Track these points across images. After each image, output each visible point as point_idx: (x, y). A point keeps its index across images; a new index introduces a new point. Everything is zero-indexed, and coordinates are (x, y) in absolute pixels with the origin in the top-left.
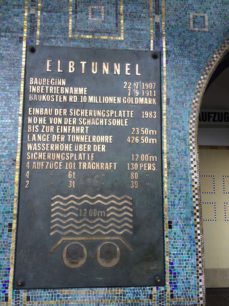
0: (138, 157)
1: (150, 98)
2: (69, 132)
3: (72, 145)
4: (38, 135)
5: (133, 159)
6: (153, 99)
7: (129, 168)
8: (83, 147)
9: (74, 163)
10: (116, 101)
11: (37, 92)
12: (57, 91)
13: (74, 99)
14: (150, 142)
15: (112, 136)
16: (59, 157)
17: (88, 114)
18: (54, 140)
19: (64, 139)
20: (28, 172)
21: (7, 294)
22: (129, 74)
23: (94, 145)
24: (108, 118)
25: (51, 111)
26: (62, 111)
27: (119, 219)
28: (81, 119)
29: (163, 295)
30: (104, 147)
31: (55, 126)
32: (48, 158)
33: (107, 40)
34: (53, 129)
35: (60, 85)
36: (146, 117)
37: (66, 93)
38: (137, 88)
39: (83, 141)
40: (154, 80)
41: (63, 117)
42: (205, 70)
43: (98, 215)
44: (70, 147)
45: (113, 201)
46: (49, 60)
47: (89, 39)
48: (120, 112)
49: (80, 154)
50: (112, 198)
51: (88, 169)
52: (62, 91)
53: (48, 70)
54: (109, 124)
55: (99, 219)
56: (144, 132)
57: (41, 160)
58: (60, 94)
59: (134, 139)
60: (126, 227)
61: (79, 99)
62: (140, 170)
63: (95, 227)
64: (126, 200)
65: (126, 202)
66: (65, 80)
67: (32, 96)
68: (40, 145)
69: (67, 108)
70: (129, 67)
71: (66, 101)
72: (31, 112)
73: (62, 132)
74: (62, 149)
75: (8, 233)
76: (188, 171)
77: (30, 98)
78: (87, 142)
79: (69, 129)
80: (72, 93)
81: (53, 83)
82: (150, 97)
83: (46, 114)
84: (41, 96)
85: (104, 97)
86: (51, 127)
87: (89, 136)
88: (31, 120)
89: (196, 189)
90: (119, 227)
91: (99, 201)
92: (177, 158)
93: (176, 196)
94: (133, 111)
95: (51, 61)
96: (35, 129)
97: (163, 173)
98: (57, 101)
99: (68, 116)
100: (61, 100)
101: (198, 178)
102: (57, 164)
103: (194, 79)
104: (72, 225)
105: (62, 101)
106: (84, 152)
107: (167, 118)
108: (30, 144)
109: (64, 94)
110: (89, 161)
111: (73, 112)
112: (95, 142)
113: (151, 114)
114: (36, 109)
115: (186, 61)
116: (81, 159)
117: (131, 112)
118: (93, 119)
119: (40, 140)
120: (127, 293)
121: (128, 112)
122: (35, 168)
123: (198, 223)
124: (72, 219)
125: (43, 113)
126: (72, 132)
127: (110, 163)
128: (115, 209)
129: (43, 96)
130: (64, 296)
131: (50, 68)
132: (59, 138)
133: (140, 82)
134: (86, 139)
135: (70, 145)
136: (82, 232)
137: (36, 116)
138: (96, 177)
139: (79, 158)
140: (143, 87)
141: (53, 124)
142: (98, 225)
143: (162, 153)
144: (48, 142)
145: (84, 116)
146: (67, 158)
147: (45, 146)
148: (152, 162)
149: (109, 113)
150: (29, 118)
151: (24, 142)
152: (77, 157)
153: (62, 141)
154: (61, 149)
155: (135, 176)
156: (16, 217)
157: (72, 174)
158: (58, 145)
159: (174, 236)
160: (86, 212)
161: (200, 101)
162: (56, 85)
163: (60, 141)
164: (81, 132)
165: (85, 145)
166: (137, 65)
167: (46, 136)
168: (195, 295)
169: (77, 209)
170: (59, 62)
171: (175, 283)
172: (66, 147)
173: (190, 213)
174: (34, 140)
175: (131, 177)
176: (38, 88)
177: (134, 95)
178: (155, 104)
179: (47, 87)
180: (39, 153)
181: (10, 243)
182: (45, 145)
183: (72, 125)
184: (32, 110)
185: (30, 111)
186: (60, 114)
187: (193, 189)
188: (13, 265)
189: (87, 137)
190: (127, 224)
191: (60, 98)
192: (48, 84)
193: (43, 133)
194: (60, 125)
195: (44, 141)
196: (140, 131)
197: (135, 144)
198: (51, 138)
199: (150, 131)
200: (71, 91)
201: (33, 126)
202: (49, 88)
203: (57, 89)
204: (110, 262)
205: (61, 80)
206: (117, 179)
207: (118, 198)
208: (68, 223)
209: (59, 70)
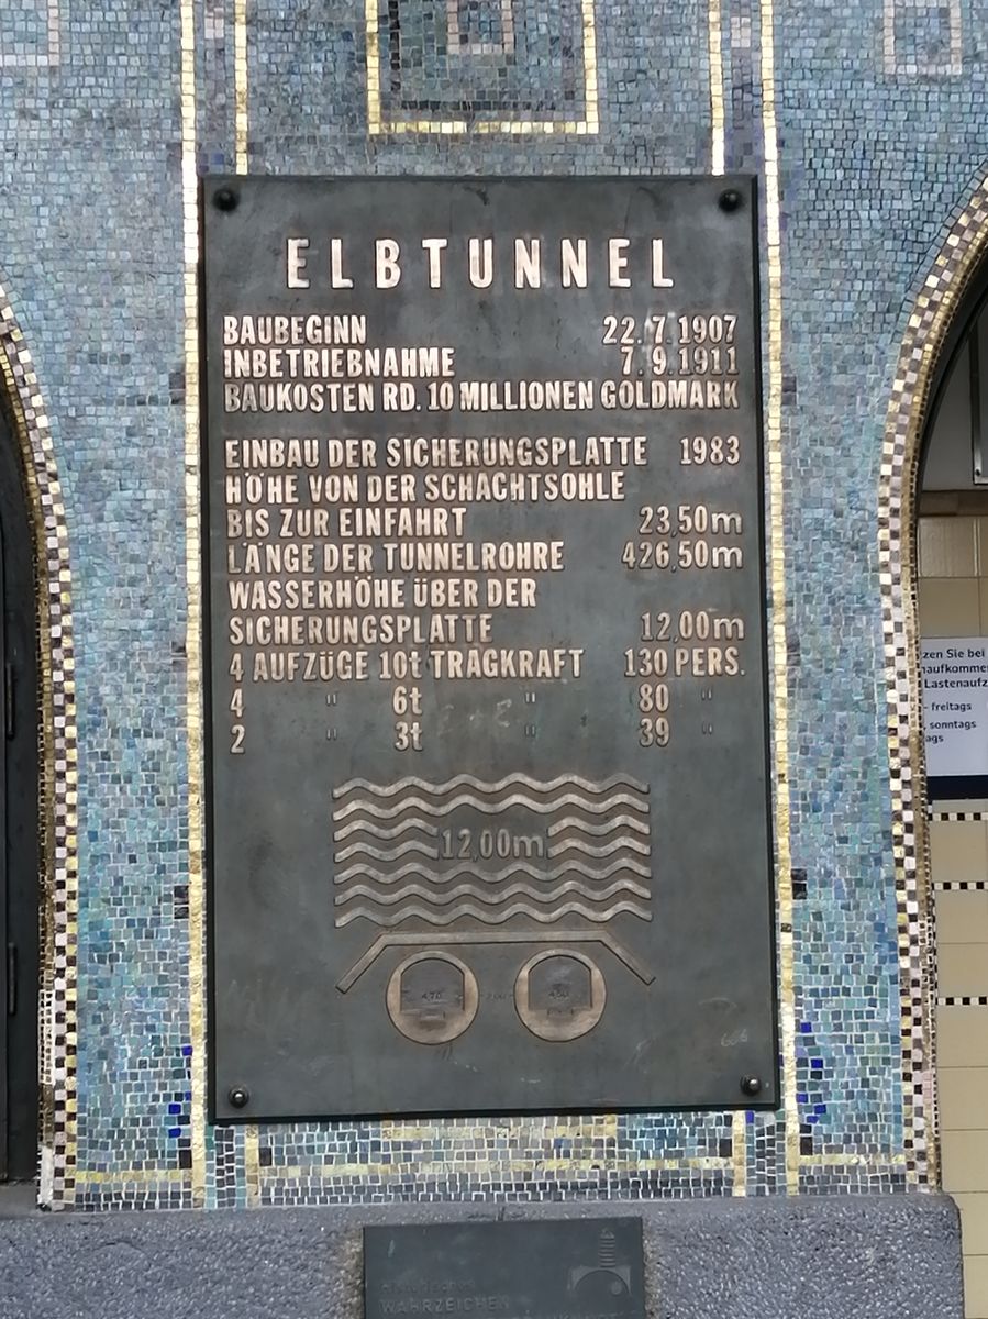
0: (667, 622)
1: (712, 381)
2: (388, 532)
3: (401, 582)
5: (648, 633)
6: (727, 385)
7: (631, 668)
8: (446, 591)
9: (414, 654)
10: (574, 400)
11: (256, 375)
12: (334, 369)
13: (403, 398)
14: (716, 563)
15: (561, 544)
16: (354, 632)
17: (461, 457)
18: (331, 564)
19: (368, 562)
20: (238, 693)
21: (187, 1142)
22: (626, 283)
23: (491, 582)
24: (543, 471)
25: (316, 452)
26: (358, 448)
27: (597, 862)
28: (436, 479)
29: (771, 1142)
30: (529, 586)
31: (333, 509)
32: (311, 636)
33: (529, 138)
34: (324, 523)
36: (696, 458)
37: (368, 373)
38: (659, 339)
39: (446, 567)
40: (729, 305)
41: (363, 472)
42: (946, 250)
43: (517, 853)
44: (396, 593)
45: (573, 798)
46: (294, 238)
47: (455, 137)
48: (592, 441)
49: (437, 620)
50: (568, 787)
51: (469, 675)
52: (354, 369)
53: (294, 282)
54: (547, 493)
55: (518, 866)
56: (689, 525)
57: (283, 647)
58: (347, 379)
59: (649, 551)
60: (625, 894)
61: (423, 394)
62: (679, 673)
63: (506, 894)
64: (622, 792)
65: (622, 798)
66: (363, 318)
67: (237, 393)
68: (279, 587)
69: (376, 436)
70: (623, 252)
71: (371, 409)
72: (234, 459)
73: (359, 533)
74: (363, 601)
75: (176, 924)
76: (872, 674)
77: (228, 402)
78: (461, 568)
79: (389, 522)
80: (395, 373)
81: (315, 336)
82: (715, 377)
83: (294, 462)
84: (271, 389)
85: (523, 384)
86: (317, 513)
87: (470, 547)
88: (237, 490)
89: (904, 742)
90: (597, 896)
91: (517, 799)
92: (827, 621)
93: (822, 774)
94: (644, 439)
95: (305, 242)
97: (771, 683)
98: (334, 408)
99: (383, 468)
100: (352, 403)
101: (912, 700)
102: (349, 659)
103: (900, 287)
104: (414, 888)
105: (354, 408)
106: (453, 610)
107: (787, 462)
108: (240, 584)
109: (365, 378)
110: (470, 645)
111: (401, 450)
112: (493, 567)
113: (716, 449)
114: (255, 443)
115: (864, 215)
116: (442, 638)
117: (638, 440)
118: (482, 478)
119: (278, 569)
120: (633, 1134)
121: (624, 441)
122: (265, 677)
123: (912, 875)
124: (415, 867)
125: (282, 461)
126: (400, 533)
127: (557, 652)
128: (582, 828)
129: (280, 387)
130: (396, 1146)
131: (303, 273)
132: (351, 557)
133: (672, 315)
134: (456, 556)
135: (395, 583)
136: (454, 914)
137: (255, 474)
138: (503, 707)
139: (433, 634)
140: (685, 334)
141: (324, 503)
142: (517, 888)
143: (765, 603)
144: (308, 576)
145: (443, 464)
146: (387, 636)
147: (299, 591)
148: (725, 641)
149: (549, 448)
150: (229, 481)
151: (214, 575)
152: (425, 631)
153: (362, 569)
154: (360, 602)
155: (657, 696)
156: (199, 862)
157: (407, 695)
158: (348, 583)
159: (813, 928)
160: (467, 842)
161: (922, 385)
162: (328, 341)
163: (353, 569)
164: (437, 532)
165: (452, 582)
166: (658, 245)
167: (300, 549)
168: (898, 1140)
169: (434, 831)
170: (336, 245)
171: (818, 1097)
172: (378, 593)
173: (880, 836)
174: (252, 568)
175: (642, 704)
176: (255, 357)
177: (648, 373)
178: (735, 404)
179: (293, 353)
180: (277, 618)
181: (186, 959)
182: (296, 587)
183: (399, 505)
184: (238, 448)
185: (231, 453)
186: (350, 460)
187: (893, 743)
188: (202, 1036)
189: (463, 551)
190: (629, 884)
191: (348, 398)
192: (295, 340)
193: (288, 540)
194: (351, 504)
195: (291, 569)
196: (674, 517)
197: (655, 573)
198: (317, 558)
199: (715, 518)
200: (391, 367)
201: (249, 513)
202: (300, 357)
203: (334, 357)
204: (569, 1021)
205: (346, 318)
206: (586, 712)
207: (590, 786)
208: (399, 883)
209: (339, 281)
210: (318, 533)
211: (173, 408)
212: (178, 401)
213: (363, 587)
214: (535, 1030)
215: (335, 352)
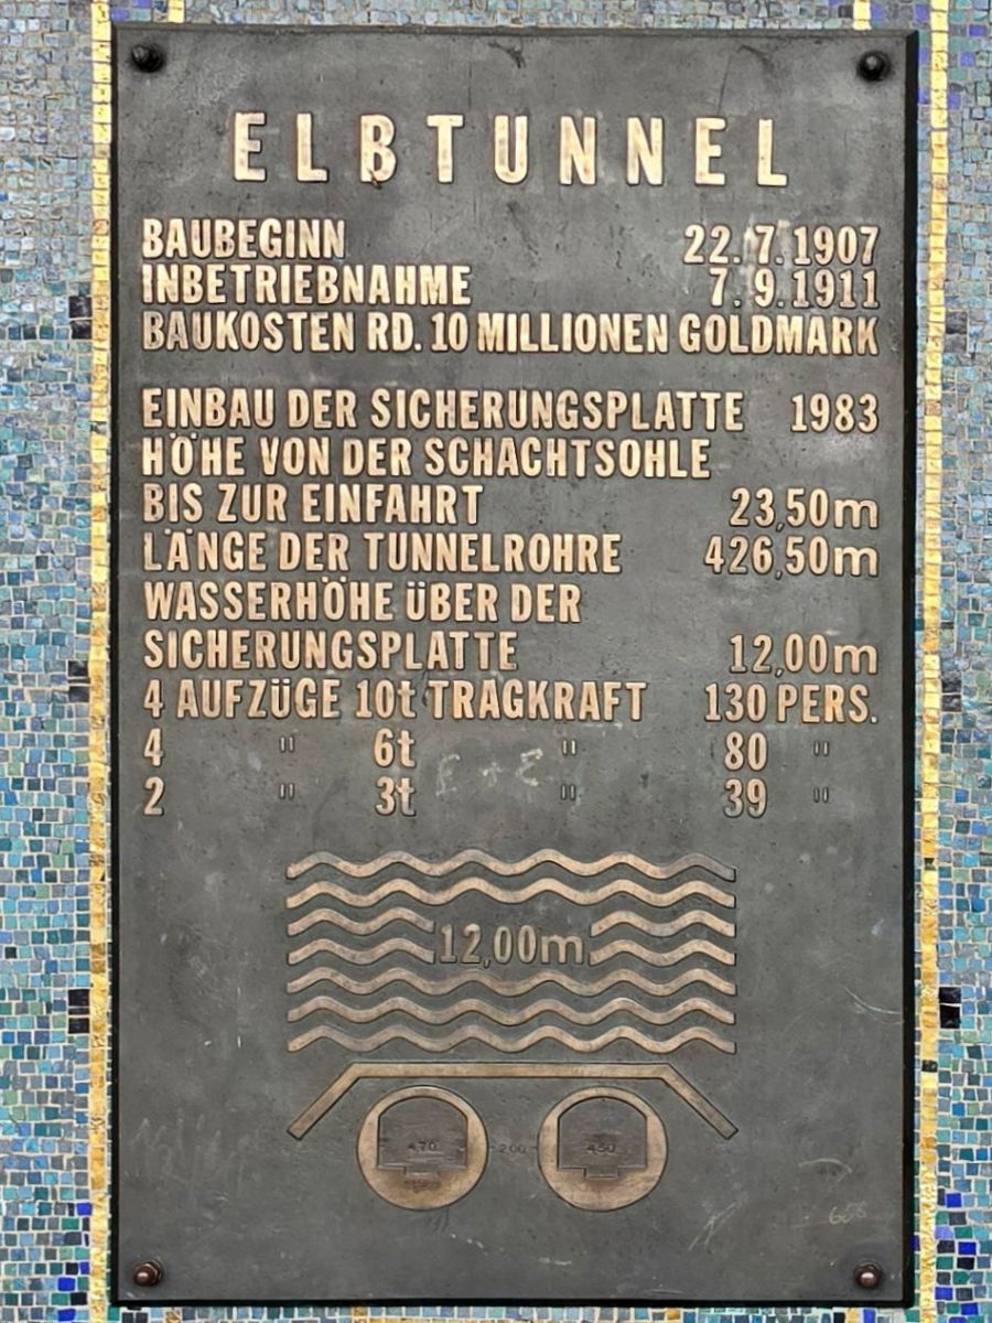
0: (767, 647)
1: (840, 316)
2: (371, 517)
3: (389, 586)
4: (202, 536)
5: (738, 662)
7: (713, 709)
8: (451, 599)
9: (405, 684)
10: (640, 340)
11: (188, 299)
12: (299, 292)
13: (397, 332)
14: (838, 570)
15: (616, 538)
16: (320, 653)
17: (477, 415)
18: (289, 560)
19: (342, 557)
20: (156, 734)
22: (719, 178)
23: (516, 588)
24: (593, 436)
25: (270, 405)
26: (330, 402)
27: (658, 973)
28: (440, 445)
30: (570, 594)
31: (294, 485)
32: (260, 658)
34: (279, 504)
35: (316, 254)
36: (814, 424)
37: (347, 299)
38: (763, 259)
39: (452, 567)
41: (336, 436)
43: (545, 957)
44: (381, 601)
45: (626, 885)
46: (243, 112)
48: (664, 398)
49: (438, 638)
50: (621, 870)
51: (482, 715)
52: (327, 291)
54: (599, 468)
55: (547, 975)
56: (801, 514)
57: (219, 671)
58: (317, 306)
59: (743, 549)
60: (696, 1016)
61: (424, 328)
62: (782, 717)
63: (529, 1012)
64: (698, 879)
65: (696, 886)
66: (340, 224)
67: (159, 323)
68: (214, 589)
69: (355, 384)
70: (715, 135)
71: (350, 347)
72: (155, 415)
73: (330, 518)
74: (334, 610)
77: (147, 337)
78: (475, 568)
79: (373, 503)
80: (386, 299)
81: (271, 247)
83: (239, 421)
84: (208, 319)
85: (568, 318)
86: (271, 488)
87: (487, 538)
88: (158, 457)
90: (658, 1018)
91: (546, 884)
94: (739, 396)
95: (259, 118)
96: (182, 504)
98: (298, 346)
99: (364, 428)
100: (323, 339)
102: (312, 690)
104: (399, 1002)
105: (326, 347)
106: (462, 625)
108: (160, 585)
109: (339, 306)
110: (485, 673)
111: (391, 405)
112: (520, 567)
114: (185, 393)
117: (731, 397)
118: (506, 444)
119: (214, 565)
121: (711, 398)
122: (194, 712)
124: (399, 973)
125: (221, 418)
126: (388, 519)
128: (639, 926)
129: (221, 315)
131: (255, 160)
132: (318, 551)
133: (783, 224)
134: (467, 552)
135: (380, 587)
136: (456, 1037)
137: (184, 435)
138: (531, 758)
139: (433, 658)
141: (280, 475)
142: (545, 1004)
144: (256, 576)
145: (451, 425)
146: (367, 659)
147: (243, 597)
148: (850, 676)
149: (602, 406)
150: (147, 443)
151: (123, 573)
152: (421, 652)
153: (333, 567)
154: (329, 612)
155: (750, 749)
157: (393, 741)
158: (312, 586)
159: (968, 1067)
160: (475, 941)
162: (290, 254)
163: (320, 567)
164: (440, 519)
165: (461, 587)
166: (765, 127)
167: (246, 539)
169: (429, 925)
170: (304, 123)
172: (355, 600)
174: (178, 564)
175: (728, 760)
176: (186, 275)
177: (748, 304)
179: (240, 270)
180: (211, 634)
182: (239, 590)
183: (386, 480)
184: (161, 400)
185: (150, 406)
186: (318, 417)
189: (476, 544)
190: (700, 1003)
191: (317, 331)
192: (244, 252)
193: (227, 526)
194: (319, 478)
195: (232, 566)
197: (752, 580)
198: (269, 552)
199: (840, 506)
200: (380, 289)
201: (173, 489)
202: (251, 276)
203: (299, 276)
204: (613, 1184)
205: (316, 223)
206: (649, 768)
207: (651, 870)
208: (380, 994)
209: (306, 172)
210: (271, 517)
211: (74, 343)
212: (82, 333)
213: (334, 591)
214: (566, 1195)
215: (300, 270)
